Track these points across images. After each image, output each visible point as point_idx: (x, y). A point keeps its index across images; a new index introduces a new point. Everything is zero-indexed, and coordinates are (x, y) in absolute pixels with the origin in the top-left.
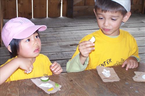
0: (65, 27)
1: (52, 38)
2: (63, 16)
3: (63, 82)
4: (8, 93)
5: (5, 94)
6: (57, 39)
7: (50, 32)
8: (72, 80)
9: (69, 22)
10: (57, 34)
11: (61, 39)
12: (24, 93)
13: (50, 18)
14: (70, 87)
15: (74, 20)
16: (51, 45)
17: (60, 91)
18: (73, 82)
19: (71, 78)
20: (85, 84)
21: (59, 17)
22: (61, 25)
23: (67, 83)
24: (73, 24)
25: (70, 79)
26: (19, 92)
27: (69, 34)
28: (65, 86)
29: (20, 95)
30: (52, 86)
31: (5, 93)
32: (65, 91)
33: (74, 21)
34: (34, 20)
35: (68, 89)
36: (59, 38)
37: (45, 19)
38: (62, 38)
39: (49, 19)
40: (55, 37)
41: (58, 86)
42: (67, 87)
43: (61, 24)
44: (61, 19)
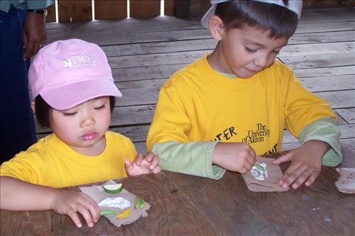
0: (171, 43)
1: (138, 70)
2: (166, 13)
3: (154, 195)
4: (24, 223)
5: (18, 226)
6: (150, 73)
7: (135, 54)
8: (177, 190)
9: (181, 28)
10: (150, 60)
11: (160, 72)
12: (61, 223)
13: (134, 21)
14: (171, 208)
15: (193, 25)
16: (135, 88)
17: (146, 218)
18: (179, 194)
19: (173, 185)
20: (207, 200)
21: (157, 18)
22: (160, 37)
23: (164, 198)
24: (190, 35)
25: (171, 187)
26: (50, 221)
27: (181, 59)
28: (158, 205)
29: (52, 226)
30: (129, 206)
31: (19, 222)
32: (159, 218)
33: (193, 27)
34: (97, 24)
35: (166, 212)
36: (155, 70)
37: (124, 21)
38: (162, 69)
39: (133, 23)
40: (147, 67)
41: (142, 205)
42: (163, 208)
43: (162, 34)
44: (162, 22)
